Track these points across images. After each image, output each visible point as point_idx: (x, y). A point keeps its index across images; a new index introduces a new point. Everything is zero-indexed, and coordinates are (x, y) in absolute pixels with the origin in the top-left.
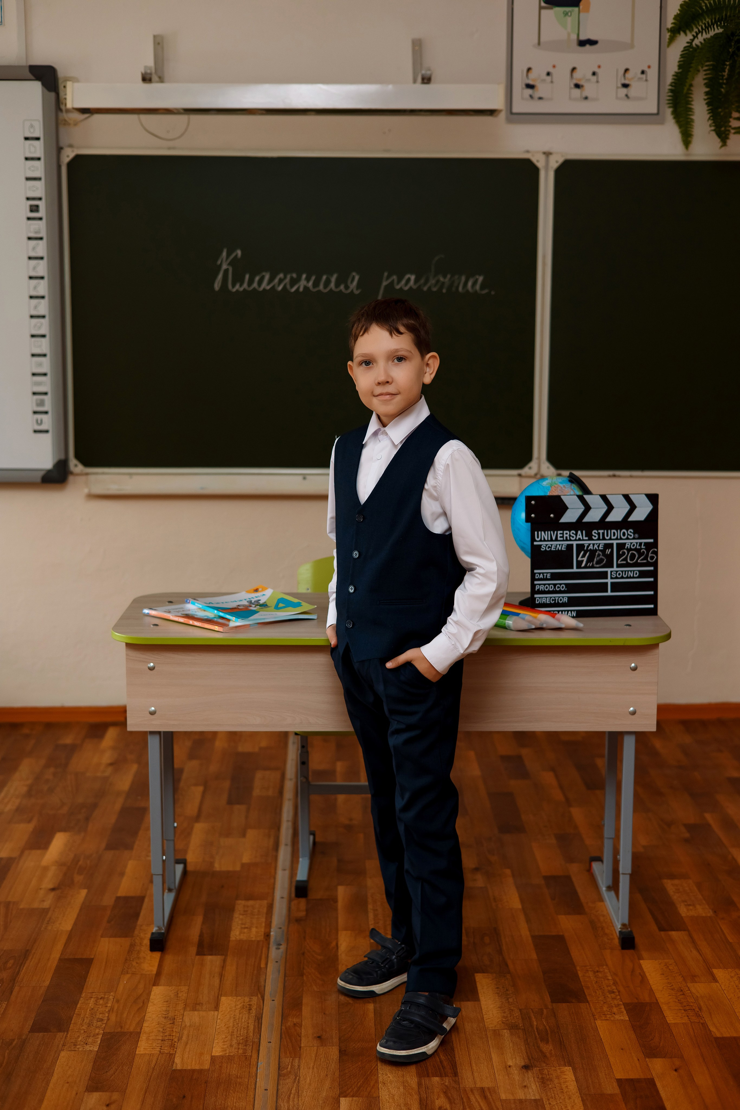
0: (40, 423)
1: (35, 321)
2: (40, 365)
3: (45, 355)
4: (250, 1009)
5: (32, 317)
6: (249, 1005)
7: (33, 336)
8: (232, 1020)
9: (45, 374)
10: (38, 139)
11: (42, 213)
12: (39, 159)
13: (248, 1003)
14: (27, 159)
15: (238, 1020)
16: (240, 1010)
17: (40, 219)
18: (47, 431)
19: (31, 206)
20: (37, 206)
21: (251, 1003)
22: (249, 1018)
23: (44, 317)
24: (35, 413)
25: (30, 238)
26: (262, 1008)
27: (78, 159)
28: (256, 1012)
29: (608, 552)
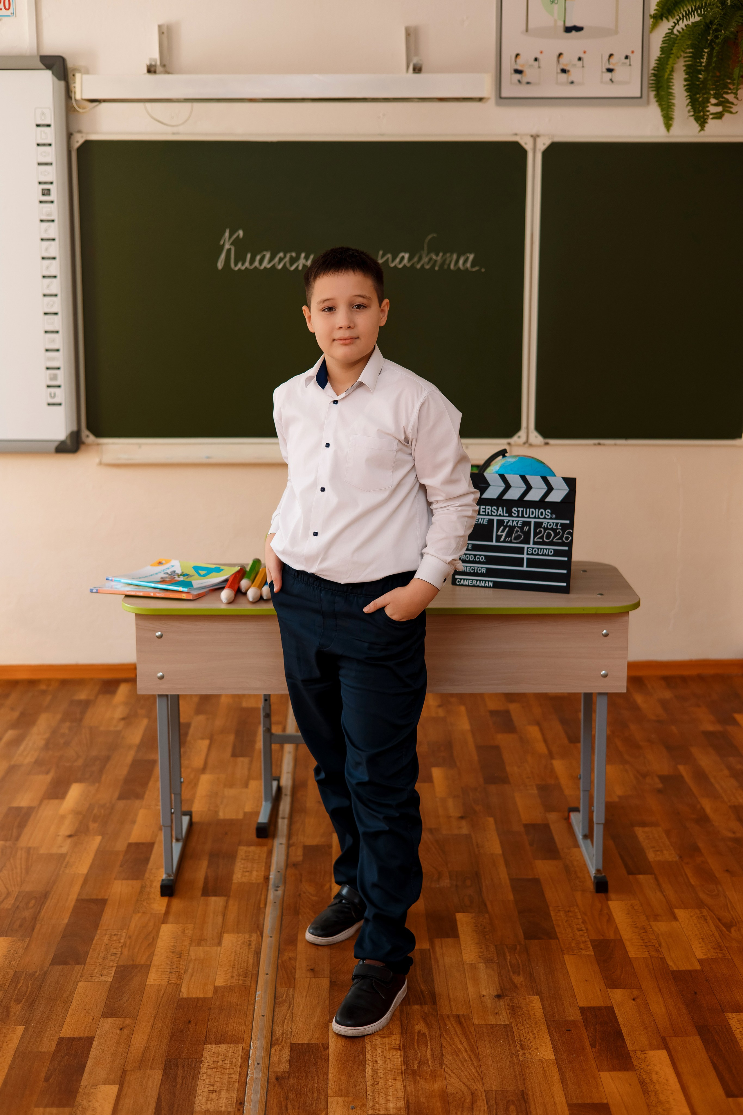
4: (250, 945)
6: (250, 941)
8: (233, 954)
13: (249, 940)
15: (238, 955)
16: (241, 946)
21: (251, 939)
22: (248, 952)
26: (261, 944)
28: (255, 947)
29: (526, 529)
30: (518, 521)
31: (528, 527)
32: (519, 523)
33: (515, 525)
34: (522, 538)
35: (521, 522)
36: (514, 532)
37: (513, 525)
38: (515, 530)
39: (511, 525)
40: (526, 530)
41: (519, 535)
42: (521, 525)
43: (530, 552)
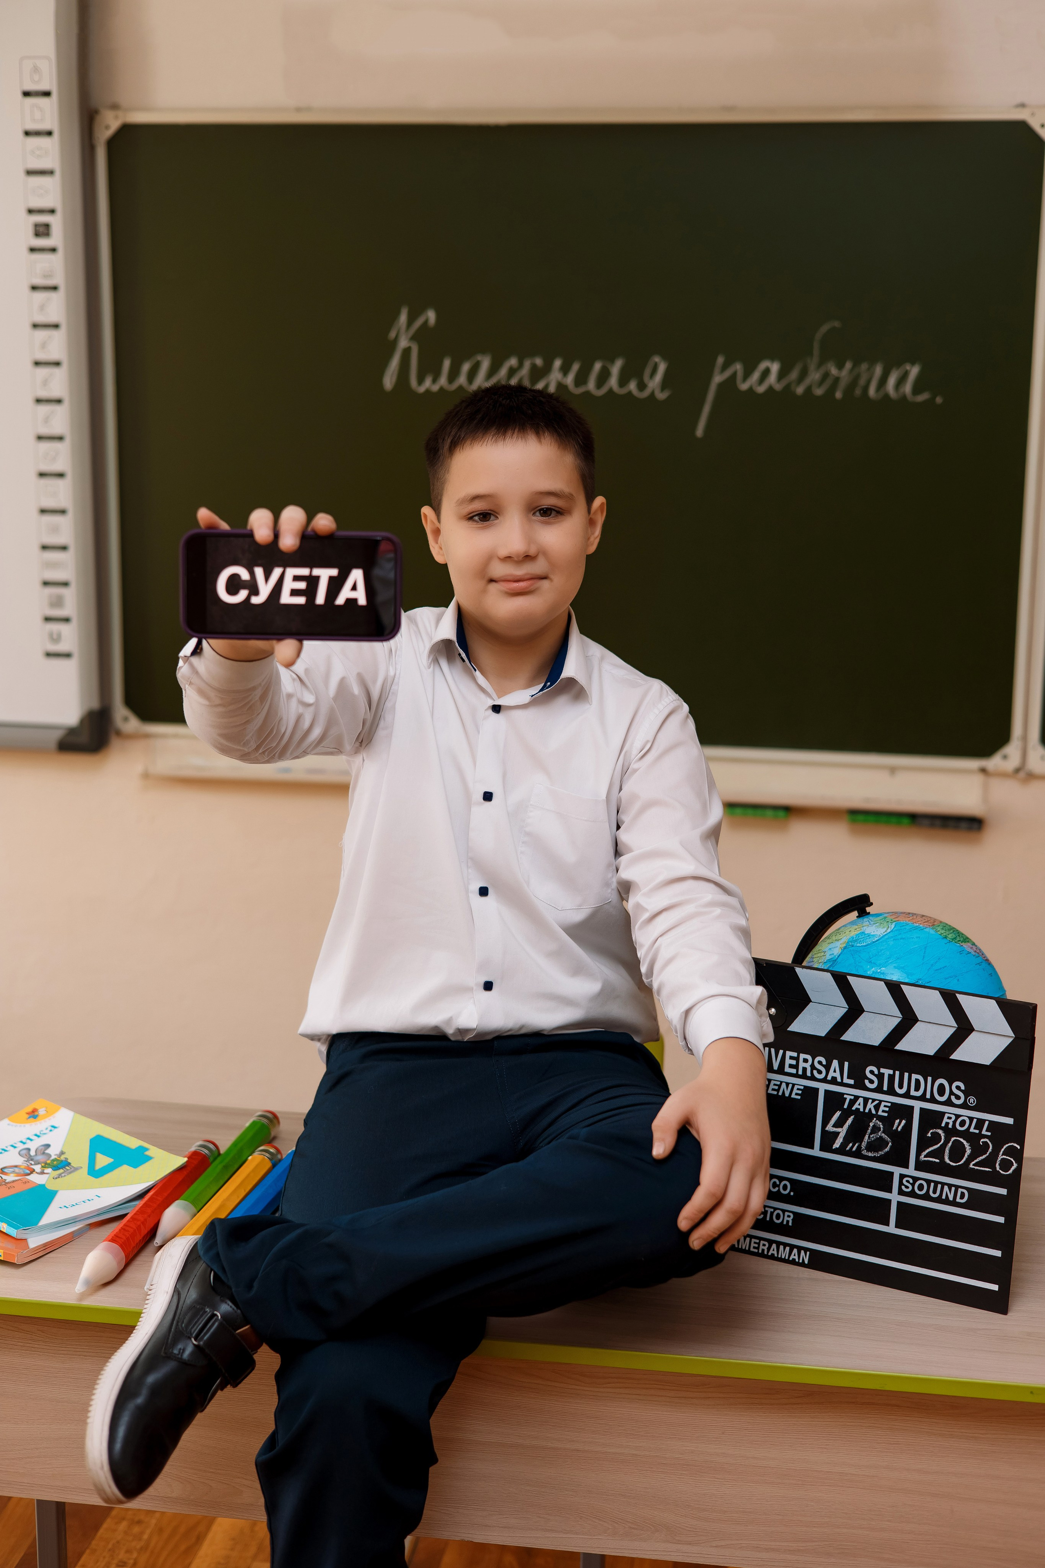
0: (56, 638)
1: (45, 446)
2: (55, 529)
3: (63, 512)
5: (40, 438)
7: (42, 475)
9: (64, 548)
10: (47, 94)
11: (56, 239)
12: (49, 133)
14: (27, 133)
17: (53, 250)
18: (68, 655)
19: (36, 226)
20: (47, 226)
23: (60, 438)
24: (48, 619)
25: (34, 288)
27: (127, 130)
29: (899, 1125)
30: (881, 1101)
31: (904, 1122)
32: (882, 1108)
33: (870, 1109)
34: (886, 1150)
35: (885, 1106)
36: (869, 1131)
37: (867, 1111)
38: (871, 1124)
39: (862, 1110)
40: (899, 1129)
41: (881, 1137)
42: (886, 1115)
43: (907, 1187)
